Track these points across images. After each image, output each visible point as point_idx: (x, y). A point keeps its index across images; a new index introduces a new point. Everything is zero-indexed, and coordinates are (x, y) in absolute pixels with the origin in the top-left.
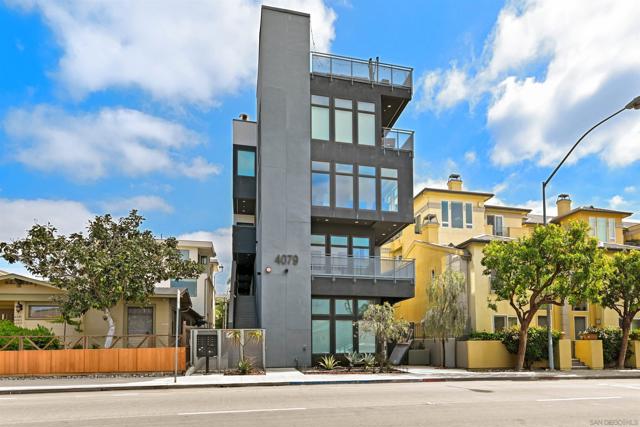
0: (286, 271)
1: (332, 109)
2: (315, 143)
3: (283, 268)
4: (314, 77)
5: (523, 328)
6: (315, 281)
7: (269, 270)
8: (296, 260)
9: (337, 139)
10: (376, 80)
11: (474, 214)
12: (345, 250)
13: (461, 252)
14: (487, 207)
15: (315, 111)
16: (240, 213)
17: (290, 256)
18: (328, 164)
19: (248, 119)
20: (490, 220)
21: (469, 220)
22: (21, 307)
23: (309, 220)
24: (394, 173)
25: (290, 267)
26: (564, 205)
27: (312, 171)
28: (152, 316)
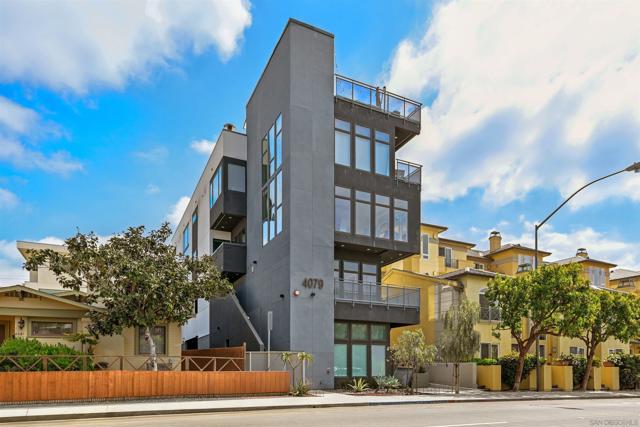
0: (313, 295)
1: (353, 135)
2: (338, 168)
3: (310, 291)
4: (337, 100)
5: (522, 355)
6: (338, 305)
7: (297, 293)
8: (321, 284)
9: (357, 167)
10: (382, 107)
11: (430, 245)
12: (356, 276)
13: (455, 284)
14: (440, 239)
15: (338, 135)
16: (219, 229)
17: (316, 280)
18: (349, 191)
19: (233, 130)
20: (442, 252)
21: (426, 251)
22: (22, 323)
23: (333, 245)
24: (404, 204)
25: (316, 290)
26: (496, 241)
27: (336, 197)
28: (164, 335)
